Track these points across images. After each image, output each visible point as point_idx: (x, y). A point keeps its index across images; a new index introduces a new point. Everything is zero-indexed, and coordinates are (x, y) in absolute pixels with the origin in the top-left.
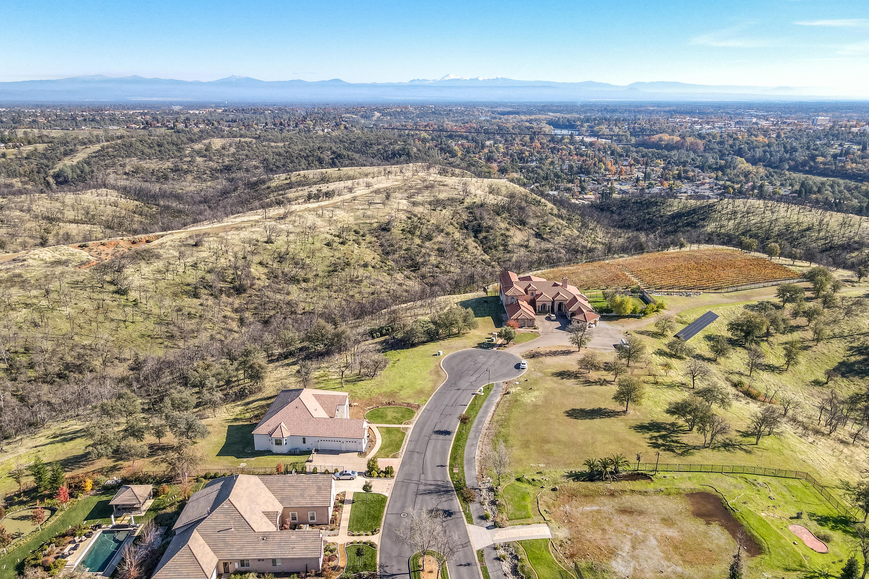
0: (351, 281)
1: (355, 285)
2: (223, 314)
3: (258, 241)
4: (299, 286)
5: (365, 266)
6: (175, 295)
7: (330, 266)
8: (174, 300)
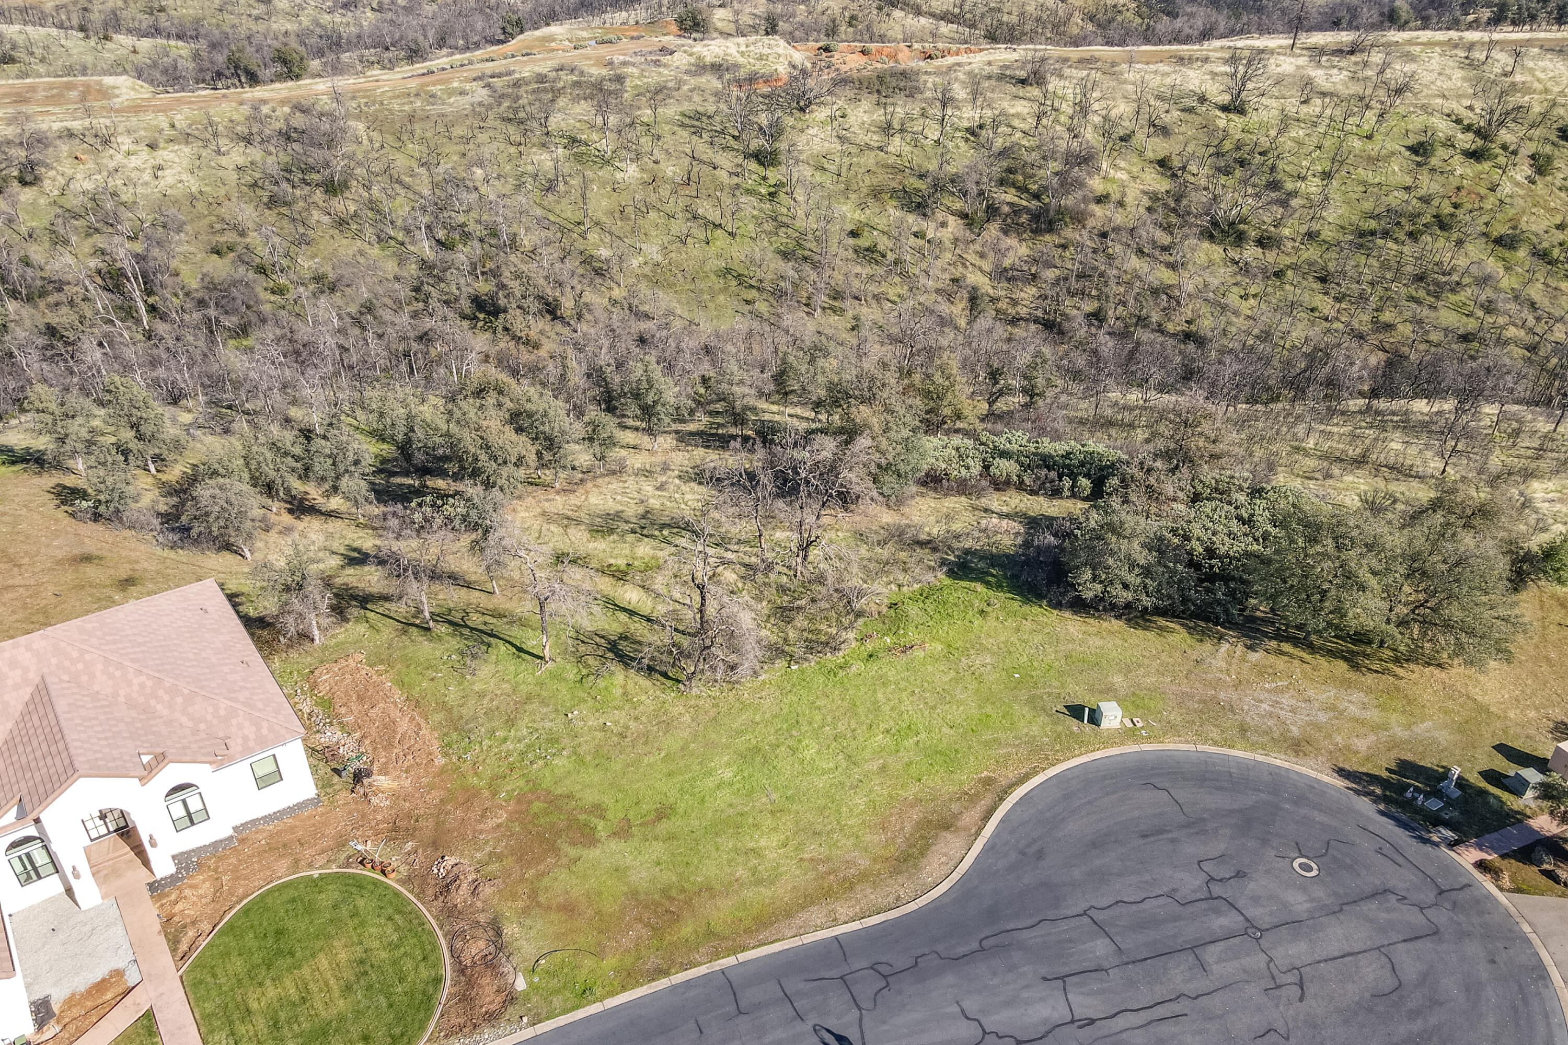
0: (1420, 278)
1: (1421, 294)
2: (958, 272)
3: (1202, 99)
4: (1234, 254)
5: (1505, 243)
6: (876, 193)
7: (1376, 217)
8: (863, 206)
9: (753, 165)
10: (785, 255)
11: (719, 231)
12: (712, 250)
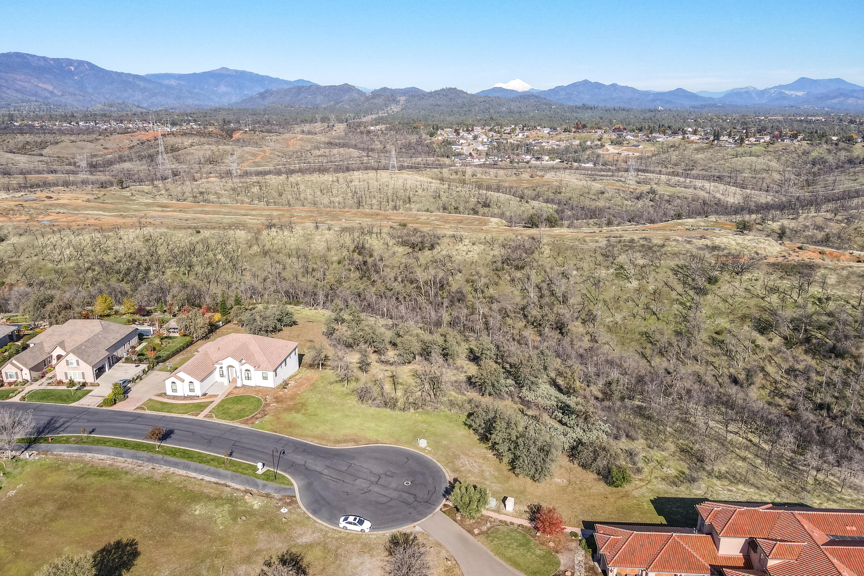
6: (744, 318)
8: (732, 322)
9: (691, 293)
10: (678, 333)
11: (654, 317)
12: (645, 323)
